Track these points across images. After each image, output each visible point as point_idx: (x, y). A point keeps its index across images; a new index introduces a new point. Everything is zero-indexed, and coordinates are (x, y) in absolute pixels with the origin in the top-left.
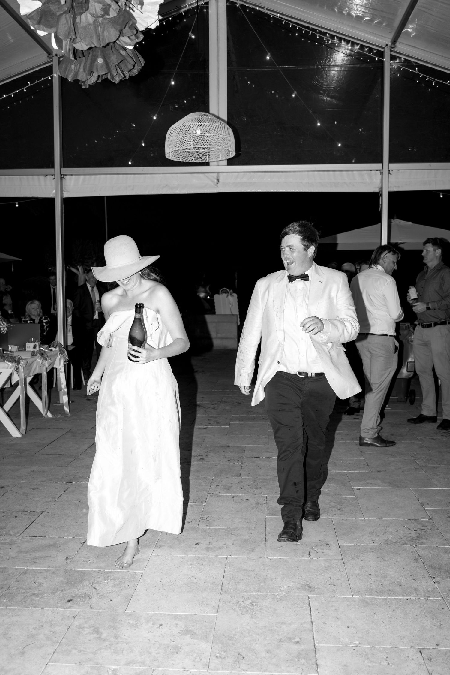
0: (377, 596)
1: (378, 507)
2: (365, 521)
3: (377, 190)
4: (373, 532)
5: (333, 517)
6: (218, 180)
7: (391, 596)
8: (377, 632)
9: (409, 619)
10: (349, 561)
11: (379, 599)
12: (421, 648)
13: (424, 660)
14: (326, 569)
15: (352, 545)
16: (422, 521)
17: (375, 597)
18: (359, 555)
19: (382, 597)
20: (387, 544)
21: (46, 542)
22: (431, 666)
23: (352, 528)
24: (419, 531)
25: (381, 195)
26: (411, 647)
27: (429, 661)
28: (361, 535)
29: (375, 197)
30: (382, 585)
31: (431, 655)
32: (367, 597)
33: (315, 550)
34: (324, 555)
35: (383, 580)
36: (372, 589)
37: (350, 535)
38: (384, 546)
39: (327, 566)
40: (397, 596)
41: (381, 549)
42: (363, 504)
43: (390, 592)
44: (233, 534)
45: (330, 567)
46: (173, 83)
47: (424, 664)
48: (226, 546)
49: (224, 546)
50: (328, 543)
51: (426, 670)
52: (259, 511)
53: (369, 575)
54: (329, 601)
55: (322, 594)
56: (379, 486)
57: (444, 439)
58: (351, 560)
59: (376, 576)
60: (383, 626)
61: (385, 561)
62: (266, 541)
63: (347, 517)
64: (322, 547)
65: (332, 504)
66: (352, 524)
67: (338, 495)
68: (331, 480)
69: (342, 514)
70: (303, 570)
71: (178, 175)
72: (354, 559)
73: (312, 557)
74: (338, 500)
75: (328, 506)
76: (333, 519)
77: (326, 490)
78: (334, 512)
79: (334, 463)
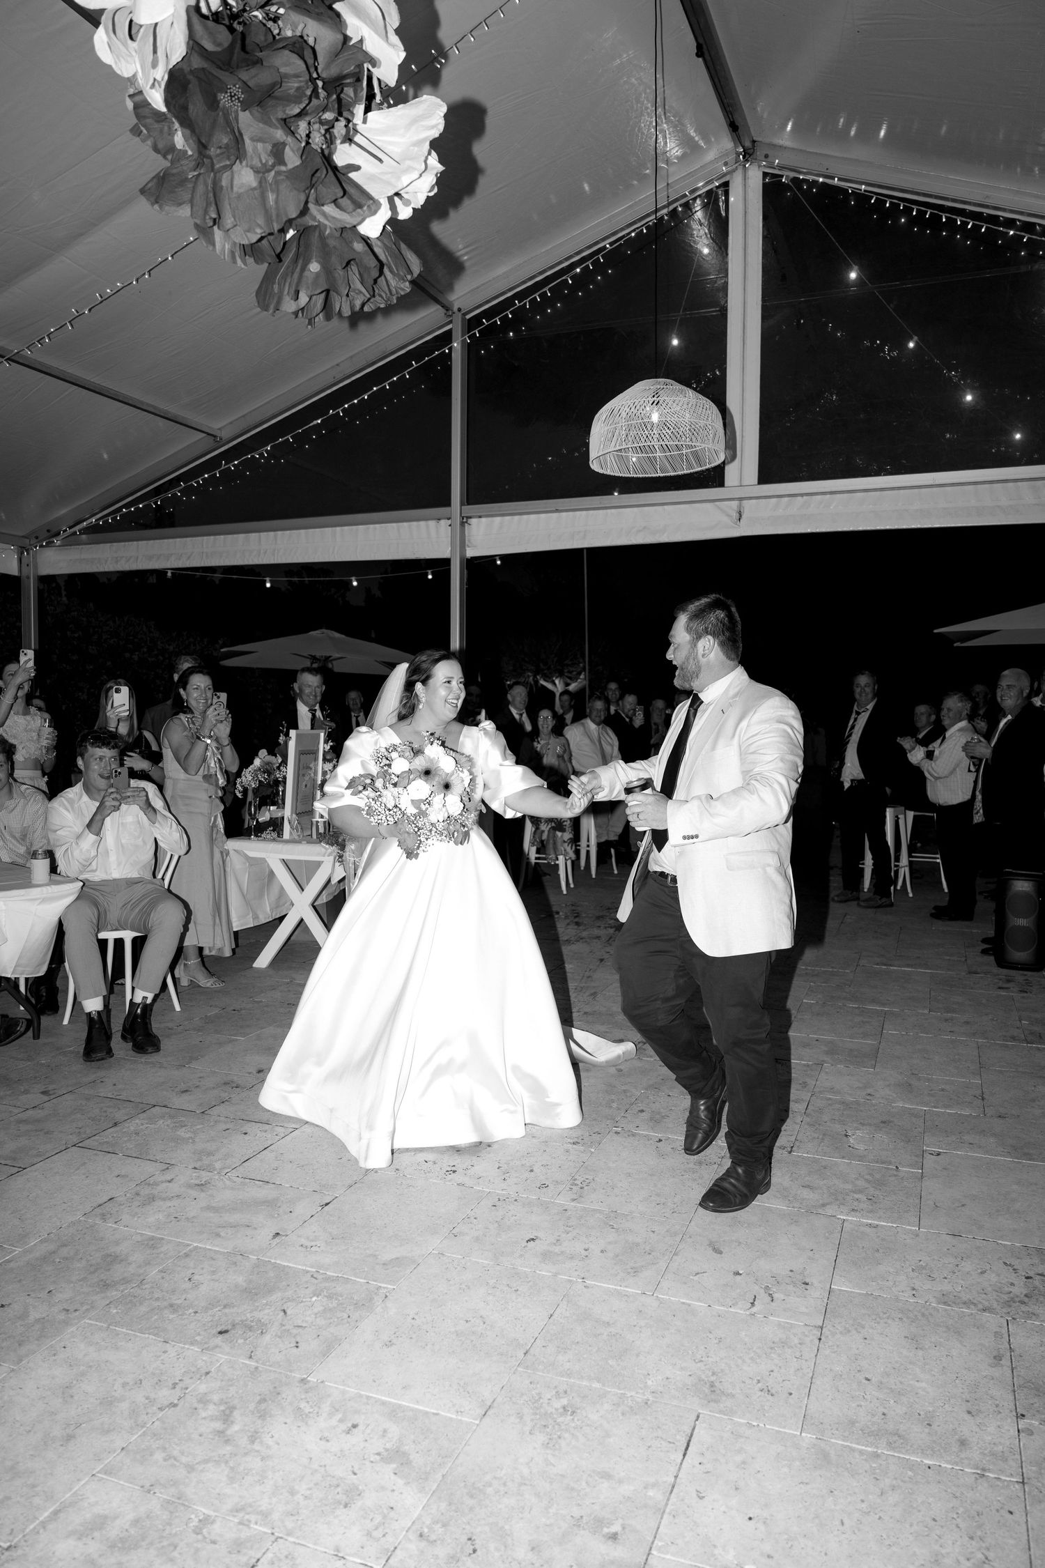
0: (858, 1444)
1: (963, 1205)
2: (917, 1235)
4: (924, 1268)
5: (847, 1215)
6: (740, 513)
7: (893, 1449)
9: (912, 1525)
10: (834, 1334)
11: (861, 1452)
14: (772, 1348)
15: (860, 1294)
17: (854, 1446)
18: (863, 1323)
19: (869, 1449)
20: (945, 1303)
23: (878, 1251)
24: (1037, 1281)
28: (892, 1270)
30: (884, 1414)
32: (834, 1441)
33: (770, 1295)
34: (785, 1310)
35: (892, 1402)
36: (852, 1423)
37: (866, 1268)
38: (934, 1308)
39: (776, 1340)
40: (907, 1452)
41: (923, 1315)
42: (930, 1193)
43: (896, 1438)
44: (615, 1226)
45: (784, 1343)
48: (586, 1253)
49: (583, 1252)
50: (807, 1281)
52: (695, 1180)
53: (864, 1381)
54: (739, 1436)
55: (731, 1413)
56: (987, 1152)
58: (841, 1333)
59: (880, 1385)
60: (836, 1533)
61: (921, 1349)
62: (675, 1254)
63: (880, 1218)
64: (791, 1288)
65: (861, 1183)
66: (883, 1240)
67: (883, 1163)
68: (882, 1125)
69: (871, 1211)
70: (720, 1340)
71: (666, 507)
72: (849, 1331)
73: (754, 1310)
74: (878, 1176)
75: (849, 1187)
76: (847, 1220)
77: (861, 1147)
78: (856, 1203)
79: (910, 1085)
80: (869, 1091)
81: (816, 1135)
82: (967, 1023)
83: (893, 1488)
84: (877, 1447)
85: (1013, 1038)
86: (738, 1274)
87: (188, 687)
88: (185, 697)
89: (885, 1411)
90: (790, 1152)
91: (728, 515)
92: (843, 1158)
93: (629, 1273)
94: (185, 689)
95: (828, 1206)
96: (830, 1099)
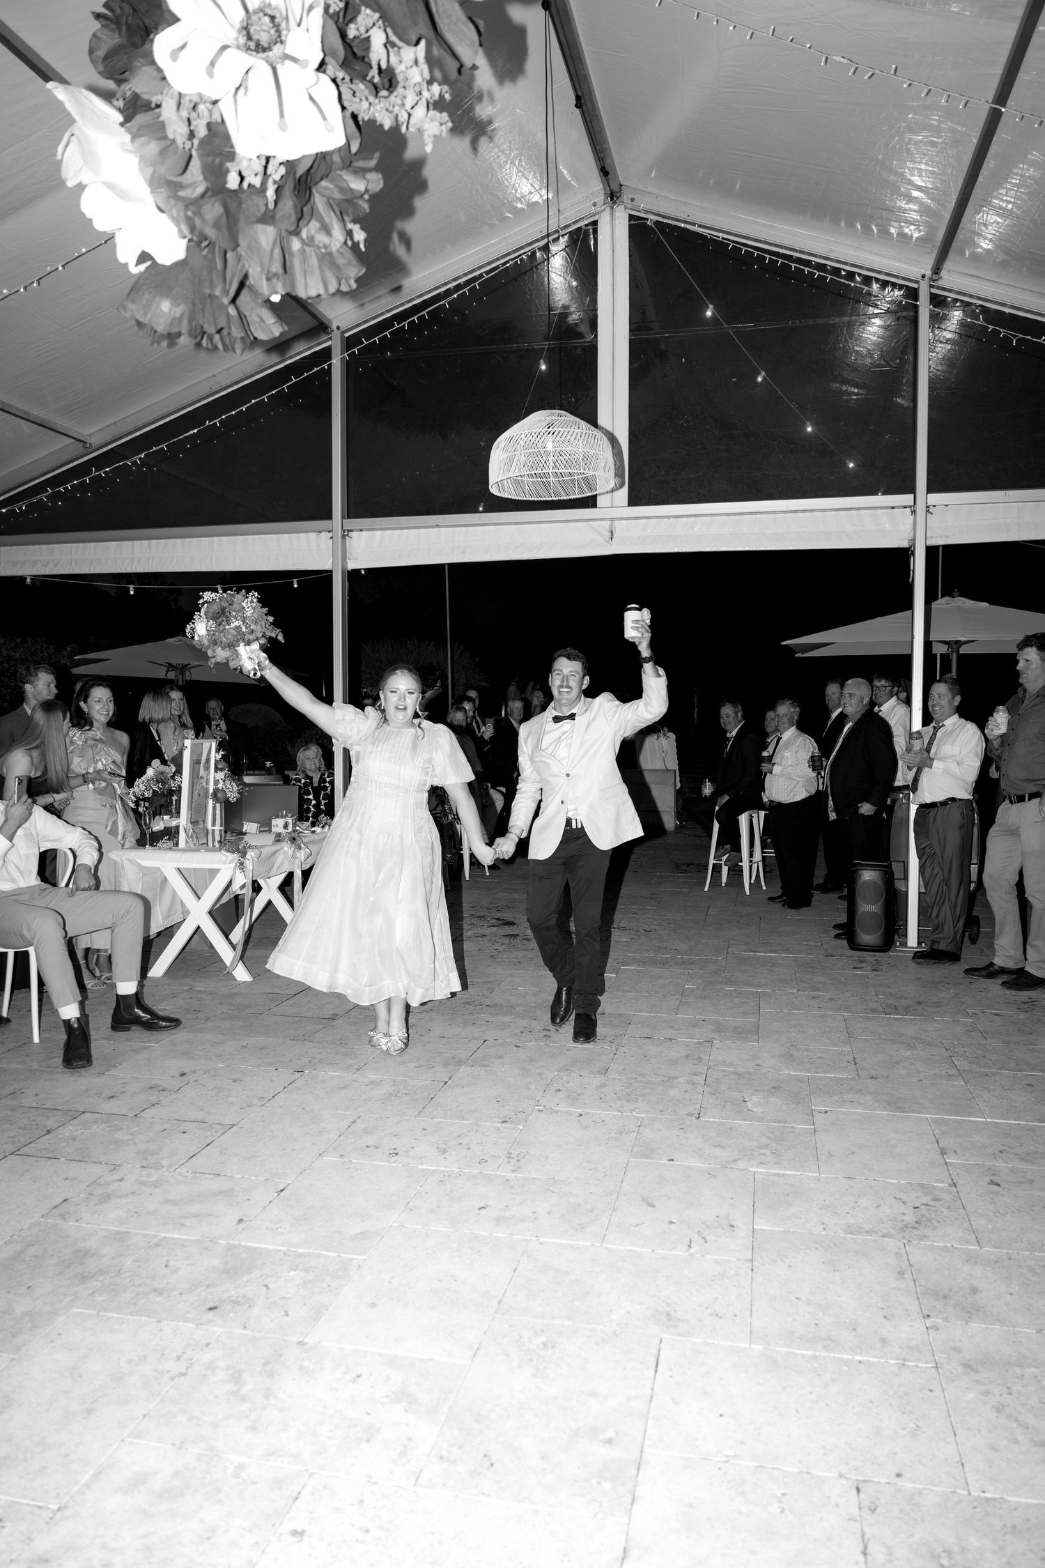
0: (799, 1349)
1: (853, 1153)
2: (819, 1180)
3: (905, 544)
4: (829, 1206)
5: (757, 1167)
6: (612, 532)
7: (828, 1351)
8: (777, 1433)
9: (853, 1407)
10: (763, 1265)
11: (803, 1356)
12: (860, 1481)
13: (860, 1508)
14: (713, 1281)
15: (780, 1231)
16: (934, 1188)
17: (796, 1351)
18: (786, 1254)
19: (809, 1353)
20: (851, 1233)
21: (218, 1184)
22: (872, 1525)
23: (788, 1195)
24: (923, 1210)
25: (913, 553)
26: (841, 1476)
27: (870, 1512)
28: (802, 1210)
29: (902, 556)
30: (816, 1324)
31: (878, 1499)
32: (778, 1349)
33: (703, 1238)
34: (718, 1249)
35: (821, 1314)
36: (791, 1333)
37: (781, 1209)
38: (843, 1237)
39: (716, 1273)
40: (840, 1352)
41: (835, 1244)
42: (824, 1145)
43: (829, 1342)
44: (556, 1190)
45: (723, 1276)
46: (543, 367)
47: (858, 1518)
48: (535, 1215)
49: (532, 1214)
50: (733, 1224)
51: (859, 1534)
52: (618, 1147)
53: (795, 1300)
54: (698, 1353)
55: (688, 1335)
56: (866, 1108)
57: (1021, 1017)
58: (769, 1263)
59: (809, 1303)
60: (794, 1419)
61: (837, 1271)
62: (615, 1210)
63: (785, 1168)
64: (719, 1230)
65: (764, 1140)
66: (791, 1186)
67: (780, 1122)
68: (774, 1091)
69: (776, 1163)
70: (668, 1278)
71: (542, 525)
72: (775, 1262)
73: (692, 1251)
74: (777, 1133)
75: (755, 1144)
76: (758, 1172)
77: (759, 1110)
78: (763, 1157)
79: (792, 1055)
80: (758, 1062)
81: (718, 1103)
82: (831, 999)
83: (834, 1380)
84: (815, 1351)
85: (873, 1011)
86: (672, 1222)
87: (89, 699)
88: (86, 710)
89: (817, 1322)
90: (698, 1118)
91: (601, 534)
92: (745, 1120)
93: (576, 1229)
94: (85, 702)
95: (739, 1162)
96: (724, 1071)
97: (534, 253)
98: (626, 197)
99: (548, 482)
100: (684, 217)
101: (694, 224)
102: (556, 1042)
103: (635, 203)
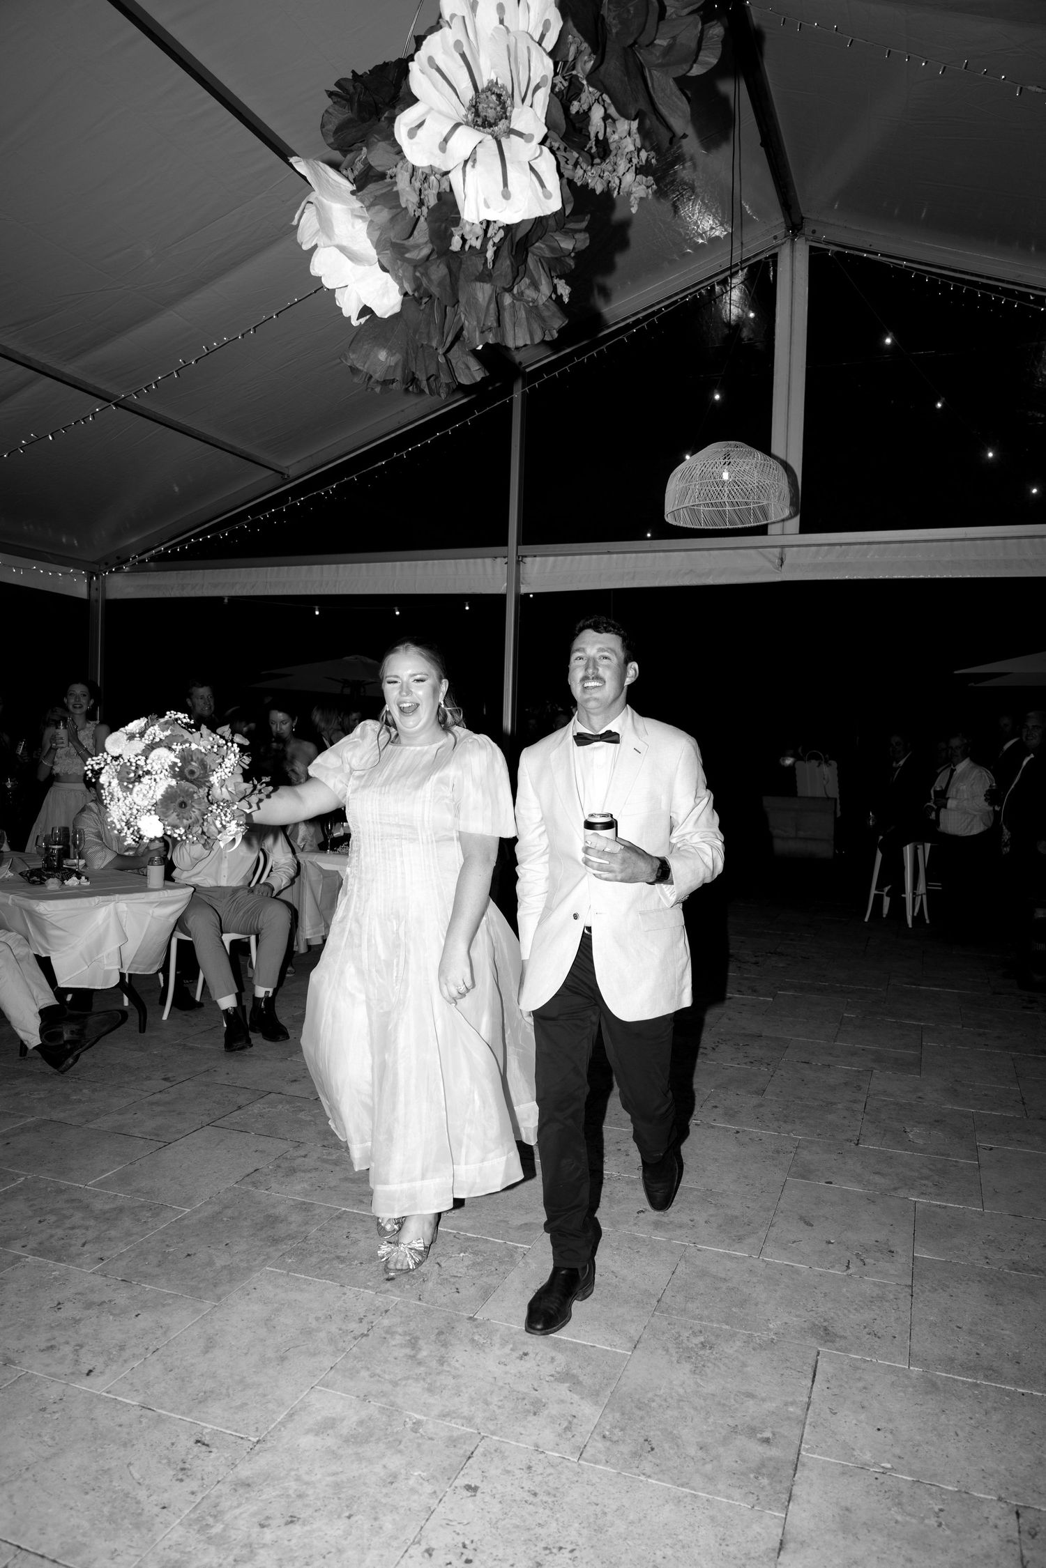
0: (959, 1375)
1: (1020, 1192)
2: (983, 1215)
4: (993, 1241)
5: (918, 1197)
6: (782, 560)
7: (990, 1380)
8: (936, 1452)
9: (1015, 1437)
10: (923, 1292)
11: (963, 1382)
12: (1021, 1506)
13: (1019, 1532)
14: (872, 1302)
15: (940, 1261)
17: (957, 1377)
18: (947, 1283)
19: (970, 1380)
20: (1016, 1270)
22: (1031, 1548)
23: (950, 1227)
26: (1000, 1499)
27: (1030, 1537)
28: (965, 1243)
30: (978, 1354)
31: (1039, 1525)
32: (938, 1373)
33: (862, 1260)
34: (877, 1272)
35: (983, 1345)
36: (952, 1360)
37: (942, 1240)
38: (1007, 1273)
39: (875, 1295)
40: (1002, 1383)
41: (998, 1279)
42: (989, 1182)
43: (991, 1372)
44: (713, 1202)
45: (882, 1298)
46: (717, 397)
47: (1017, 1541)
48: (693, 1222)
49: (690, 1222)
50: (892, 1249)
51: (1017, 1556)
52: (776, 1166)
53: (956, 1328)
54: (856, 1368)
55: (846, 1350)
56: (1034, 1148)
58: (929, 1291)
59: (970, 1332)
60: (952, 1441)
61: (1001, 1304)
62: (772, 1225)
63: (947, 1201)
64: (878, 1254)
65: (925, 1171)
66: (953, 1218)
67: (943, 1155)
68: (937, 1124)
69: (938, 1195)
70: (825, 1295)
71: (711, 552)
72: (936, 1290)
73: (850, 1271)
74: (940, 1166)
75: (916, 1174)
76: (919, 1202)
77: (920, 1142)
78: (924, 1188)
79: (956, 1090)
80: (920, 1094)
81: (878, 1131)
82: (999, 1038)
83: (995, 1409)
84: (977, 1379)
86: (830, 1243)
89: (978, 1352)
90: (857, 1144)
91: (770, 561)
92: (906, 1150)
93: (734, 1240)
95: (899, 1190)
96: (885, 1100)
97: (713, 287)
98: (807, 229)
99: (724, 511)
100: (866, 247)
101: (877, 254)
102: (713, 1061)
103: (816, 235)
